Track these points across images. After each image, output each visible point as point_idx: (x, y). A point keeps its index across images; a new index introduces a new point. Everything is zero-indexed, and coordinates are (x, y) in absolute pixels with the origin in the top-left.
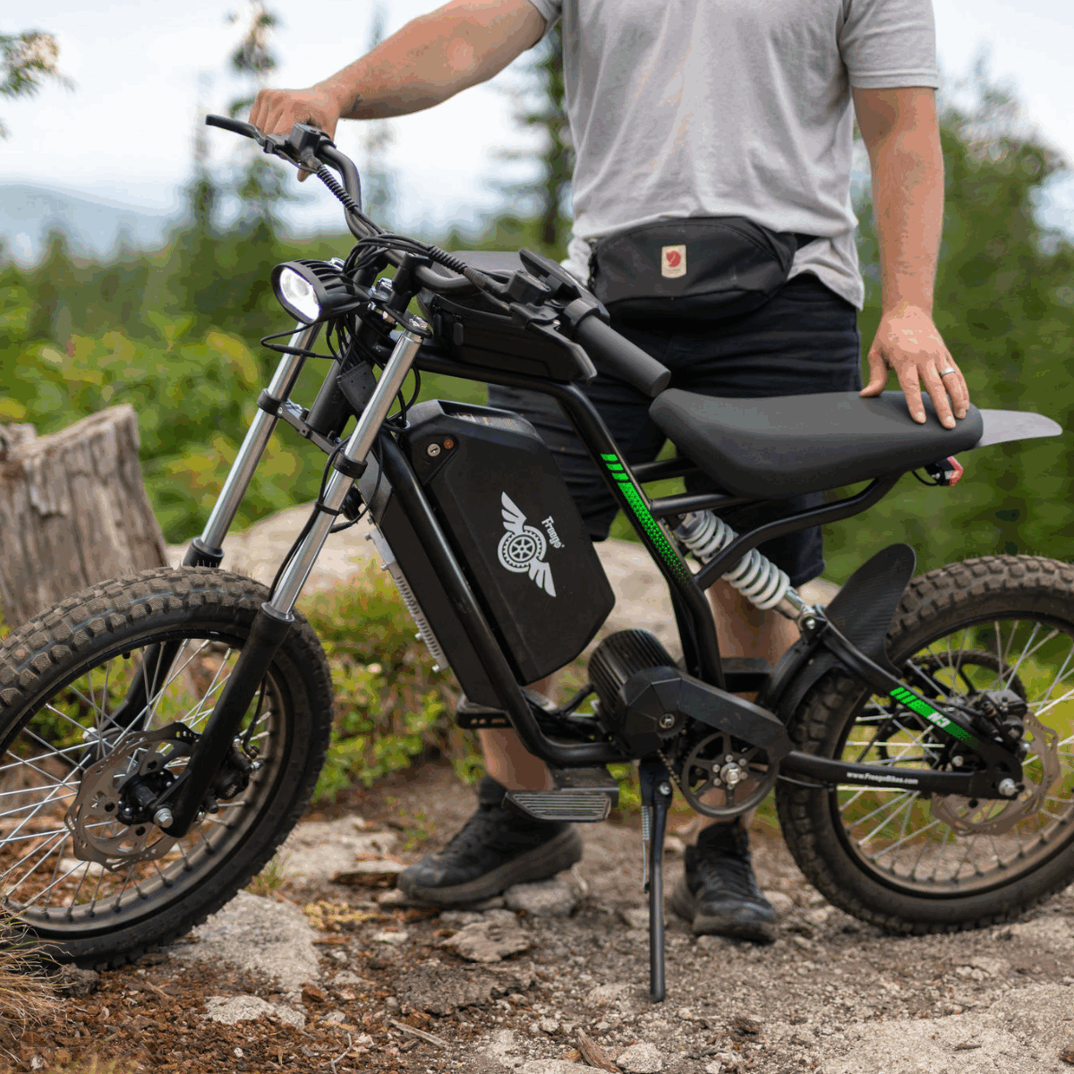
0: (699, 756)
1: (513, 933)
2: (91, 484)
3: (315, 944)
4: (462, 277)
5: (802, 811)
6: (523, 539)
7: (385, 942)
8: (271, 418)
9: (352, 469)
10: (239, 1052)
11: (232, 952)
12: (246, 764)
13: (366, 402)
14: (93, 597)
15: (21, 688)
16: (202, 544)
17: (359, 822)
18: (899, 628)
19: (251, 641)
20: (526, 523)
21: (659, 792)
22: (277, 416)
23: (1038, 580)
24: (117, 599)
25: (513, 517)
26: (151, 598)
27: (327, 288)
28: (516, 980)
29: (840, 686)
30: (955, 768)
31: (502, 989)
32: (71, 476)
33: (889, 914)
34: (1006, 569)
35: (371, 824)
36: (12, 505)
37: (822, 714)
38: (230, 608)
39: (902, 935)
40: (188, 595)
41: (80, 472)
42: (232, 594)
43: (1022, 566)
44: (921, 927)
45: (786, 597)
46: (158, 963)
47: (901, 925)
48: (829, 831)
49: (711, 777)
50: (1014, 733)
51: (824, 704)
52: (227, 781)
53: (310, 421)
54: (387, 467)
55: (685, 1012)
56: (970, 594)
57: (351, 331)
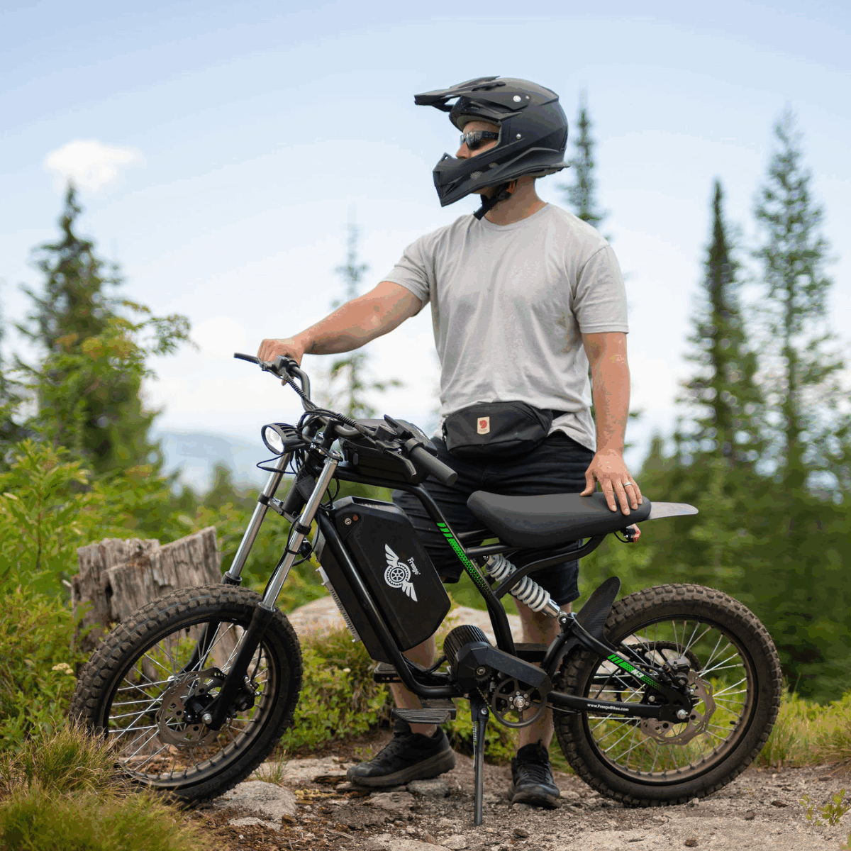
0: (501, 691)
1: (406, 799)
2: (189, 569)
3: (296, 804)
4: (355, 429)
5: (566, 729)
6: (398, 569)
7: (335, 804)
8: (265, 506)
9: (304, 530)
10: (241, 837)
11: (249, 804)
12: (252, 692)
13: (310, 496)
14: (169, 597)
15: (132, 643)
16: (230, 574)
17: (337, 759)
18: (614, 622)
19: (253, 622)
20: (399, 561)
21: (482, 714)
22: (268, 506)
23: (693, 596)
24: (182, 598)
25: (392, 558)
26: (200, 598)
27: (287, 436)
28: (400, 814)
29: (582, 656)
30: (652, 703)
31: (391, 819)
32: (177, 564)
33: (625, 793)
34: (674, 590)
35: (342, 758)
36: (143, 581)
37: (574, 671)
38: (242, 605)
39: (634, 807)
40: (219, 597)
41: (182, 562)
42: (243, 598)
43: (685, 589)
44: (644, 802)
45: (548, 604)
46: (207, 808)
47: (632, 800)
48: (584, 740)
49: (509, 704)
50: (682, 682)
51: (575, 667)
52: (242, 701)
53: (283, 507)
54: (322, 527)
55: (491, 829)
56: (653, 604)
57: (303, 459)
